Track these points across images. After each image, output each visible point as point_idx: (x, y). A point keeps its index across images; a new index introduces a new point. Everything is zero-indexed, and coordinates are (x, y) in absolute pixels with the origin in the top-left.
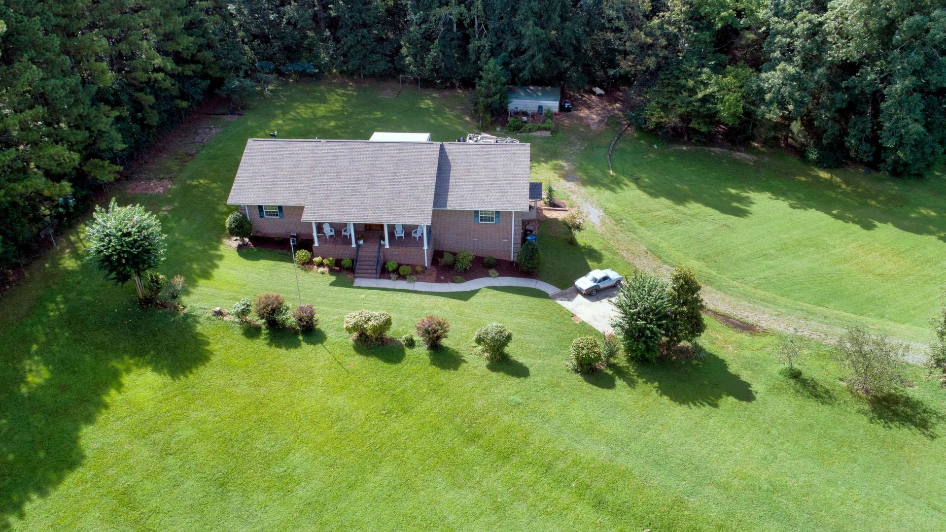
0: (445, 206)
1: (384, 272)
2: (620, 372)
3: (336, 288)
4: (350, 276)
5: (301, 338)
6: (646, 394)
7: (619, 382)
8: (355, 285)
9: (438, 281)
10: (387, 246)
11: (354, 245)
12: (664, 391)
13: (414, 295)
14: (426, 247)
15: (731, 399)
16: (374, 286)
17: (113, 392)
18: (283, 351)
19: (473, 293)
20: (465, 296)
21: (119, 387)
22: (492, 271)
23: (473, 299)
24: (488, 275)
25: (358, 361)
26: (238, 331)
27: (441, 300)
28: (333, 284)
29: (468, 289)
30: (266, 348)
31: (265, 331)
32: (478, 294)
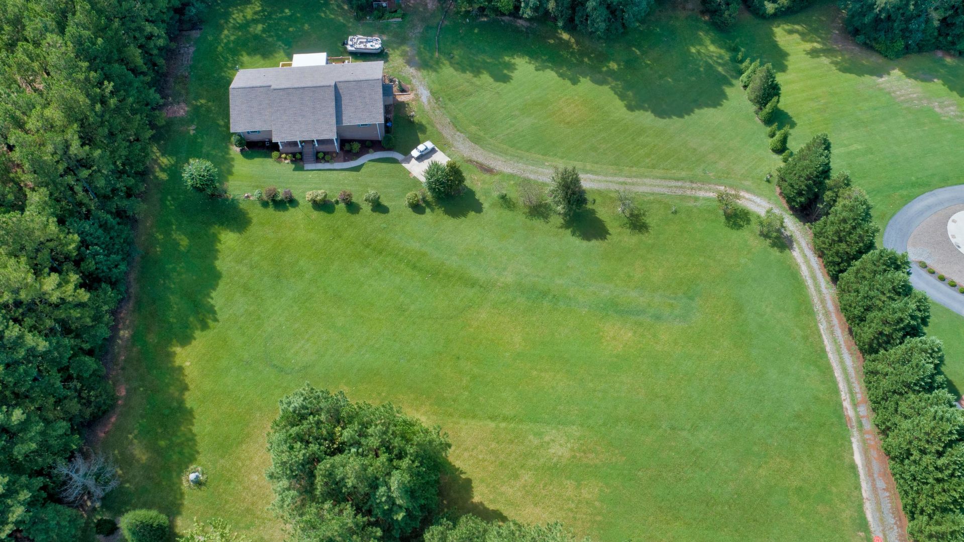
0: (342, 123)
1: (318, 160)
2: (428, 204)
3: (297, 172)
4: (301, 163)
5: (288, 205)
6: (438, 215)
7: (428, 210)
8: (305, 169)
9: (345, 161)
10: (317, 145)
11: (300, 147)
12: (447, 212)
13: (334, 172)
14: (336, 144)
15: (473, 213)
16: (314, 168)
17: (218, 244)
18: (282, 213)
19: (362, 165)
20: (357, 169)
21: (220, 241)
22: (371, 150)
23: (363, 170)
24: (368, 153)
25: (315, 214)
26: (259, 206)
27: (347, 173)
28: (294, 170)
29: (360, 164)
30: (274, 212)
31: (271, 203)
32: (364, 166)
